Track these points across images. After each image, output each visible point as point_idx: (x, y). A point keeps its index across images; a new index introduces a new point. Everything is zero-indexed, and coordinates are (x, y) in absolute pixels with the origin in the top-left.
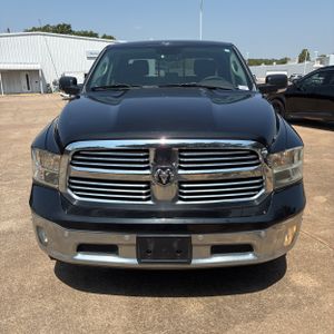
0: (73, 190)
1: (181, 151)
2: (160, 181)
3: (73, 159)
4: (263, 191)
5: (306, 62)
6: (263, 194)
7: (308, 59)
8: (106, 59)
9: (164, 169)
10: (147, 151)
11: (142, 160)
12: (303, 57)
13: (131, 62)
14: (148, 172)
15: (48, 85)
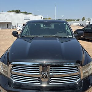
0: (12, 78)
1: (51, 67)
2: (43, 77)
3: (12, 68)
4: (79, 79)
5: (84, 21)
6: (80, 80)
7: (85, 20)
8: (27, 26)
9: (45, 73)
10: (39, 67)
11: (37, 70)
12: (83, 19)
13: (35, 24)
14: (39, 74)
15: (13, 27)
